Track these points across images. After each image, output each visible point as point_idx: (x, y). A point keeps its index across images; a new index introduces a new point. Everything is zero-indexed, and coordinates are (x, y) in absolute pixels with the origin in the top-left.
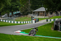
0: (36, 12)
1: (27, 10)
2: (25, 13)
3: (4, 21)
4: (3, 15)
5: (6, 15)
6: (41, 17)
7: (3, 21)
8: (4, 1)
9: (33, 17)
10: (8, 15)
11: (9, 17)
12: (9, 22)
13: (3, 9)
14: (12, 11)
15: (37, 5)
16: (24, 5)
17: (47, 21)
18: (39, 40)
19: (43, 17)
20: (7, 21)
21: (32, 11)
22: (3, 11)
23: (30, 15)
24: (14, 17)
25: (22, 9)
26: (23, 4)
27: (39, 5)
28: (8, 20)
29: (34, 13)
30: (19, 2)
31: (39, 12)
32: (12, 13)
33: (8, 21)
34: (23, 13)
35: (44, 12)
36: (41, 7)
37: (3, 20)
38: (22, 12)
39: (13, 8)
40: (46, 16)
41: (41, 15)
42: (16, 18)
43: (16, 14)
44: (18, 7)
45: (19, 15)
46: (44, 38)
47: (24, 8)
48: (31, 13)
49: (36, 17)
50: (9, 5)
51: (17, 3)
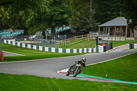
0: (105, 27)
1: (85, 24)
2: (82, 30)
3: (35, 47)
4: (33, 34)
5: (39, 33)
6: (118, 39)
7: (32, 47)
8: (35, 4)
9: (100, 39)
10: (44, 34)
11: (45, 38)
12: (47, 49)
13: (32, 20)
14: (53, 25)
15: (109, 13)
16: (78, 13)
17: (132, 47)
18: (113, 89)
19: (123, 39)
20: (41, 48)
21: (97, 26)
22: (31, 25)
23: (93, 35)
24: (57, 39)
25: (75, 22)
26: (78, 10)
27: (112, 11)
28: (44, 45)
29: (102, 29)
30: (67, 6)
31: (112, 28)
32: (53, 31)
33: (44, 49)
34: (78, 29)
35: (124, 28)
36: (119, 16)
37: (32, 45)
38: (74, 29)
39: (55, 18)
40: (129, 36)
41: (118, 35)
42: (61, 41)
43: (62, 33)
44: (66, 16)
45: (68, 34)
46: (126, 85)
47: (80, 18)
48: (95, 30)
49: (107, 38)
50: (45, 12)
51: (63, 8)
